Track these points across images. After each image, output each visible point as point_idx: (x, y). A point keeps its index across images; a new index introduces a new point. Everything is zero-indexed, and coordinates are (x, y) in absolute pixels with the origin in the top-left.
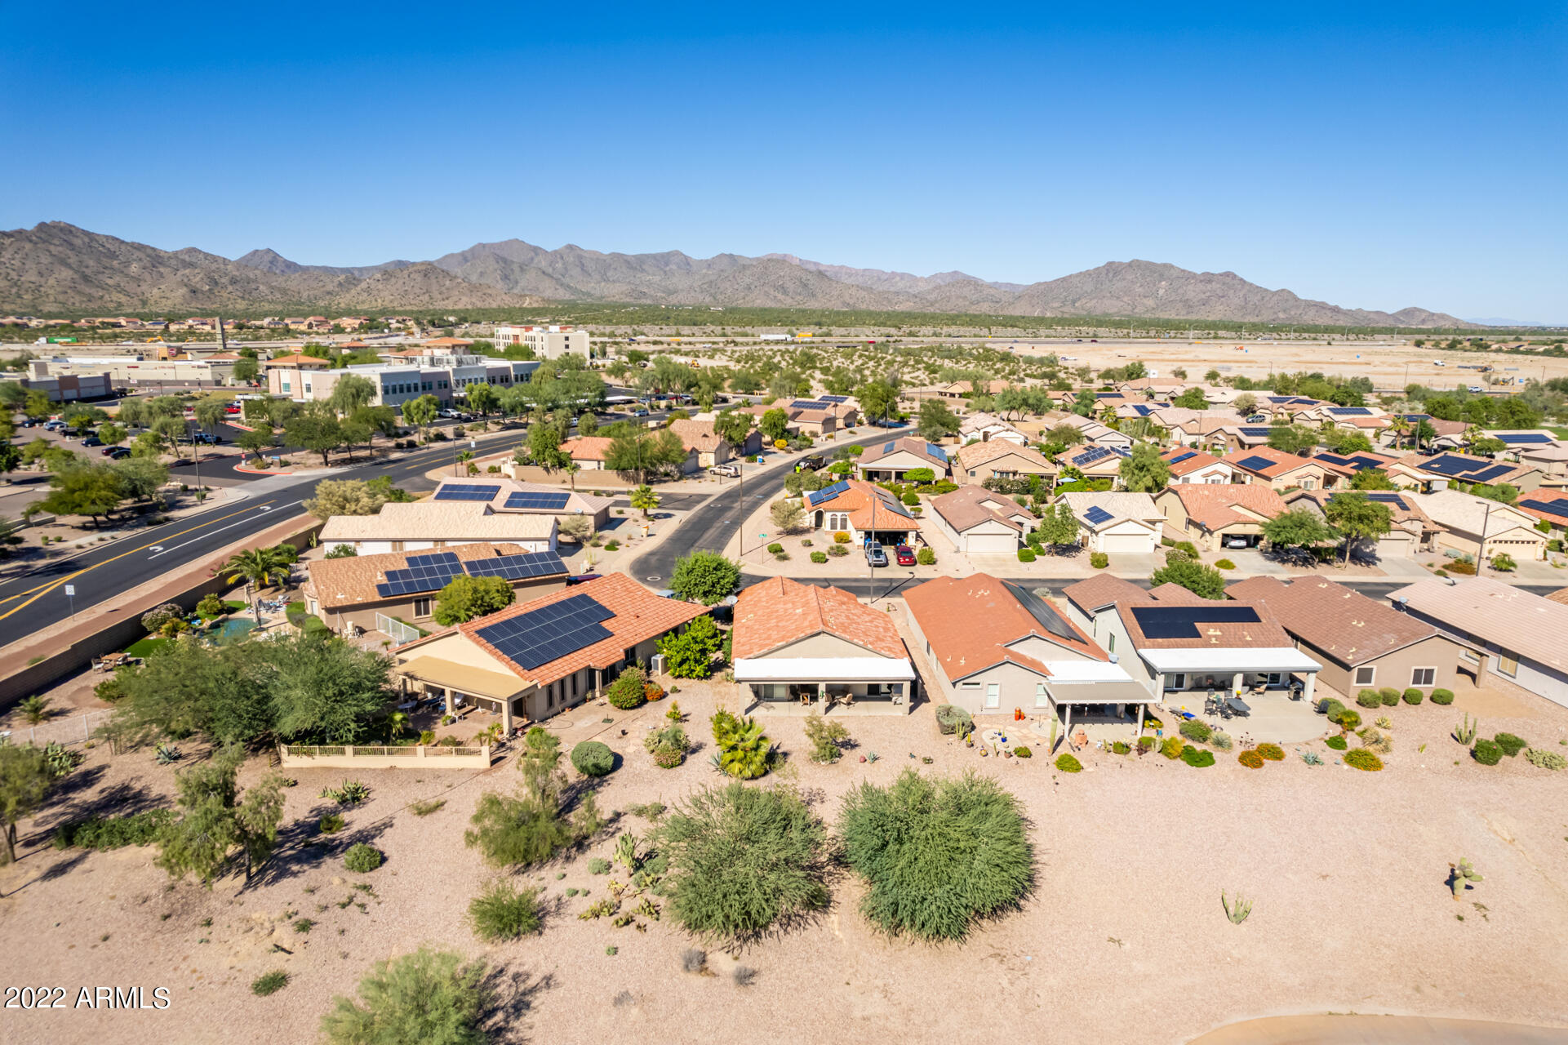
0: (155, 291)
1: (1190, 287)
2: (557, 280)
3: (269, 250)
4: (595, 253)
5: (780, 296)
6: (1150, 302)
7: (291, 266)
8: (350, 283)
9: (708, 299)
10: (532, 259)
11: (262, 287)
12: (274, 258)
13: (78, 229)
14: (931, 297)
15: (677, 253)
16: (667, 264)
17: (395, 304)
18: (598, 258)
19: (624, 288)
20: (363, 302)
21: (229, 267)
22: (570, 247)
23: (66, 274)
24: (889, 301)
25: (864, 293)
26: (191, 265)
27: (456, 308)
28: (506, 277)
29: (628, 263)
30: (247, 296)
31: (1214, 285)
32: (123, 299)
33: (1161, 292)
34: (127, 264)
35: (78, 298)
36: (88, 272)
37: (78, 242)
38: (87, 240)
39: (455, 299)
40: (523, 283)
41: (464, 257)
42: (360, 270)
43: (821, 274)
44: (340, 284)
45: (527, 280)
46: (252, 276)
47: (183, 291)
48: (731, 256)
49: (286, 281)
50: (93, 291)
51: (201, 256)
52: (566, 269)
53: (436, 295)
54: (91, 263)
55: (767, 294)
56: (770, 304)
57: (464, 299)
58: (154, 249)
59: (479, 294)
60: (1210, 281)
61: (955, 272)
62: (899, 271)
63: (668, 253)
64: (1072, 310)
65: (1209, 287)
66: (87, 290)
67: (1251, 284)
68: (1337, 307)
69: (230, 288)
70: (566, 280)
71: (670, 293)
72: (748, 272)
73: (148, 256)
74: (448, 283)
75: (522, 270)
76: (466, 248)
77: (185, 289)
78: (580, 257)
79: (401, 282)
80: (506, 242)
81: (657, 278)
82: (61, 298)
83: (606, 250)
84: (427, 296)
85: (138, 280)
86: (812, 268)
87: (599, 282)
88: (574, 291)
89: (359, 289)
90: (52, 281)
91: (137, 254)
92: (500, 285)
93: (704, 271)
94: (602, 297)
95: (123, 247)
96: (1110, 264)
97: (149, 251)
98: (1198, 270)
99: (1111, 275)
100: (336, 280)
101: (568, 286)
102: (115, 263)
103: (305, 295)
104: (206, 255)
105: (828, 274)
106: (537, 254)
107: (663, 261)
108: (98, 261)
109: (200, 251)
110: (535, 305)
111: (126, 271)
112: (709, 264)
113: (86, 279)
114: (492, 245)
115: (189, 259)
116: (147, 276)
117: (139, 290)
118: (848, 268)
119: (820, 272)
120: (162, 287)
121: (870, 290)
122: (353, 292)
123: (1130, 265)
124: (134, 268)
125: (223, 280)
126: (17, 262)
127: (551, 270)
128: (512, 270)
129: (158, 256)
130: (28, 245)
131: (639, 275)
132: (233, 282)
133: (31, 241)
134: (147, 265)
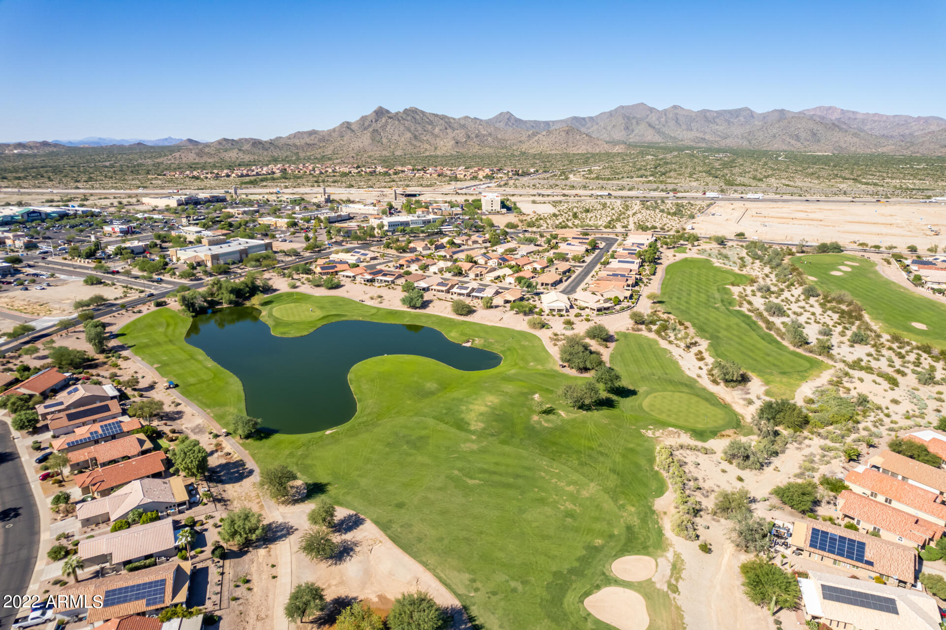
2: (657, 129)
3: (508, 113)
10: (648, 115)
11: (489, 139)
13: (420, 111)
15: (747, 109)
16: (734, 117)
19: (691, 135)
21: (480, 126)
23: (408, 135)
26: (463, 126)
27: (578, 152)
29: (707, 117)
32: (428, 147)
34: (435, 127)
36: (417, 133)
37: (418, 117)
38: (422, 116)
40: (636, 132)
41: (610, 114)
44: (529, 136)
47: (453, 142)
50: (418, 144)
51: (470, 120)
52: (667, 122)
53: (570, 144)
54: (420, 129)
57: (583, 147)
59: (592, 144)
63: (740, 109)
70: (666, 130)
71: (725, 138)
73: (446, 122)
75: (637, 123)
76: (613, 109)
79: (554, 136)
80: (636, 105)
81: (721, 128)
82: (404, 148)
83: (695, 109)
84: (565, 145)
85: (436, 136)
87: (683, 130)
88: (666, 137)
90: (403, 139)
91: (442, 122)
94: (681, 139)
95: (437, 118)
97: (446, 120)
101: (664, 134)
102: (430, 127)
103: (509, 142)
104: (474, 119)
106: (651, 112)
108: (423, 127)
110: (620, 151)
111: (433, 131)
112: (765, 116)
113: (415, 137)
114: (628, 107)
115: (464, 123)
116: (441, 134)
117: (436, 142)
120: (445, 140)
122: (531, 141)
124: (437, 131)
125: (473, 135)
126: (391, 130)
127: (657, 122)
128: (632, 124)
129: (450, 122)
130: (397, 122)
131: (711, 125)
132: (477, 136)
133: (398, 119)
134: (444, 128)
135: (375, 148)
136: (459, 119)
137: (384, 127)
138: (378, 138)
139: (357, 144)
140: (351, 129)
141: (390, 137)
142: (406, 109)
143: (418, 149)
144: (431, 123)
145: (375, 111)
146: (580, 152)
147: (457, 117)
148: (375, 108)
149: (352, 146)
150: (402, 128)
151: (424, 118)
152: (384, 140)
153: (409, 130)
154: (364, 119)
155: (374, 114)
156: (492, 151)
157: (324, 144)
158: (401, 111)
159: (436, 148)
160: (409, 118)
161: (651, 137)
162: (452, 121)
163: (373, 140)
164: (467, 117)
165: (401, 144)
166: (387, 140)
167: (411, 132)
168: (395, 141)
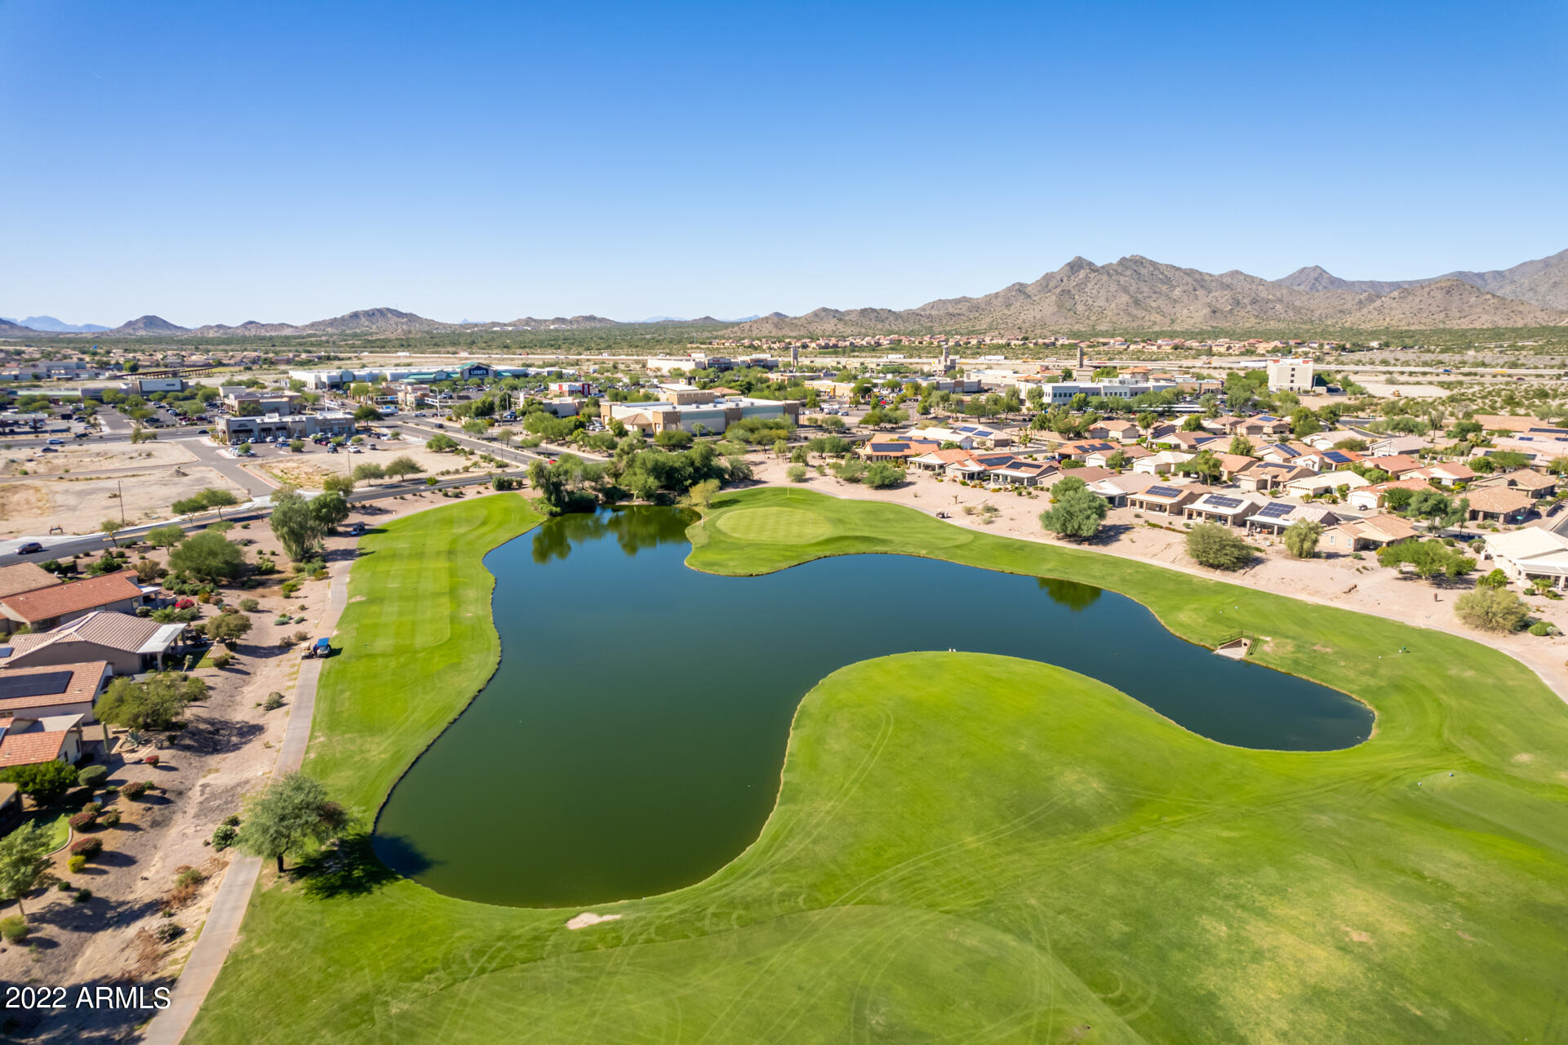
0: (1185, 311)
3: (1317, 268)
8: (1370, 300)
11: (1278, 306)
13: (1147, 260)
20: (1370, 321)
21: (1261, 288)
23: (1124, 298)
26: (1227, 286)
27: (1471, 327)
32: (1158, 318)
34: (1173, 287)
35: (1125, 319)
36: (1140, 296)
37: (1144, 271)
38: (1151, 269)
39: (1474, 317)
44: (1360, 302)
46: (1277, 295)
47: (1207, 311)
50: (1140, 313)
51: (1242, 278)
53: (1454, 313)
54: (1145, 289)
57: (1485, 317)
58: (1201, 274)
59: (1506, 311)
69: (1249, 308)
73: (1195, 280)
74: (1473, 300)
77: (1208, 309)
79: (1417, 300)
82: (1114, 319)
84: (1442, 315)
85: (1176, 301)
89: (1372, 307)
90: (1113, 305)
91: (1187, 279)
95: (1177, 273)
97: (1197, 276)
100: (1360, 296)
102: (1165, 287)
103: (1317, 313)
104: (1246, 277)
108: (1153, 288)
109: (1242, 273)
111: (1170, 294)
113: (1137, 303)
115: (1232, 282)
116: (1185, 298)
120: (1191, 308)
122: (1365, 310)
124: (1177, 292)
125: (1245, 301)
126: (1094, 292)
129: (1203, 280)
130: (1105, 278)
132: (1254, 302)
133: (1108, 274)
134: (1191, 289)
135: (1062, 320)
136: (1221, 276)
137: (1081, 286)
138: (1068, 305)
139: (1030, 314)
140: (1025, 293)
141: (1090, 302)
142: (1124, 259)
143: (1140, 322)
144: (1167, 281)
145: (1069, 264)
146: (1477, 325)
147: (1216, 272)
148: (1070, 259)
149: (1022, 316)
150: (1114, 287)
151: (1155, 272)
152: (1080, 308)
153: (1125, 290)
154: (1048, 277)
155: (1068, 268)
157: (977, 315)
158: (1115, 260)
159: (1173, 321)
160: (1128, 273)
162: (1207, 278)
163: (1060, 306)
164: (1236, 274)
165: (1110, 314)
166: (1085, 308)
167: (1129, 294)
168: (1100, 309)
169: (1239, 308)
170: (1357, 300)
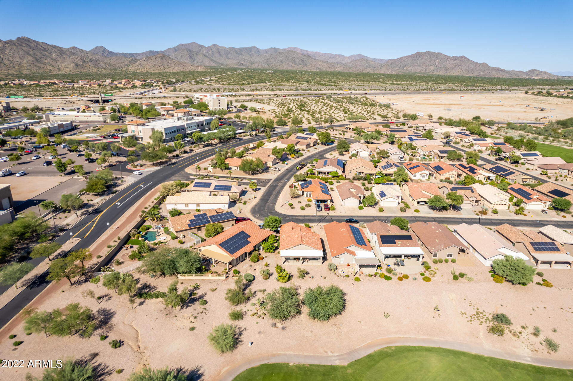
0: (63, 65)
1: (448, 62)
2: (210, 58)
3: (102, 47)
4: (224, 47)
5: (293, 65)
6: (432, 68)
7: (110, 53)
8: (134, 61)
9: (266, 66)
10: (200, 50)
11: (101, 63)
12: (104, 50)
13: (31, 40)
14: (350, 65)
15: (254, 47)
16: (251, 52)
17: (151, 70)
18: (225, 49)
19: (235, 62)
20: (139, 69)
21: (89, 55)
22: (214, 45)
23: (30, 58)
24: (334, 67)
25: (324, 64)
26: (74, 54)
27: (174, 71)
28: (191, 58)
29: (236, 51)
30: (96, 67)
31: (457, 61)
32: (52, 68)
33: (437, 64)
34: (51, 54)
35: (35, 68)
36: (37, 57)
37: (32, 45)
38: (35, 44)
39: (173, 67)
40: (197, 60)
41: (176, 49)
42: (136, 54)
43: (309, 56)
44: (131, 62)
45: (199, 58)
46: (97, 58)
47: (73, 65)
48: (275, 48)
49: (110, 60)
50: (40, 65)
51: (78, 50)
52: (213, 54)
54: (38, 54)
55: (288, 64)
56: (289, 68)
58: (60, 48)
59: (182, 66)
60: (455, 60)
61: (359, 55)
62: (338, 54)
63: (251, 47)
64: (403, 71)
65: (455, 62)
66: (38, 65)
67: (471, 61)
68: (504, 70)
69: (90, 63)
70: (213, 58)
71: (252, 63)
72: (281, 56)
73: (59, 50)
74: (170, 61)
76: (176, 46)
77: (74, 64)
78: (218, 49)
79: (153, 61)
80: (190, 43)
81: (247, 58)
82: (29, 68)
83: (227, 46)
85: (56, 60)
86: (305, 53)
87: (225, 59)
88: (216, 63)
89: (137, 63)
90: (25, 61)
91: (54, 49)
92: (188, 61)
93: (265, 54)
94: (227, 65)
95: (49, 47)
96: (418, 53)
97: (59, 49)
98: (451, 55)
99: (418, 57)
100: (129, 60)
101: (215, 61)
102: (47, 53)
103: (117, 66)
104: (80, 49)
105: (311, 56)
106: (202, 48)
107: (249, 50)
108: (41, 53)
109: (77, 48)
110: (203, 70)
111: (51, 56)
113: (37, 60)
114: (185, 45)
115: (73, 51)
116: (59, 59)
117: (57, 65)
118: (319, 53)
119: (308, 55)
120: (65, 63)
121: (327, 62)
122: (135, 66)
123: (425, 53)
124: (54, 56)
125: (87, 60)
126: (11, 54)
127: (207, 54)
128: (193, 55)
130: (15, 47)
131: (240, 56)
133: (15, 45)
134: (59, 54)
136: (68, 49)
142: (19, 38)
143: (42, 69)
144: (45, 50)
147: (66, 47)
150: (21, 53)
151: (38, 46)
152: (6, 62)
153: (28, 54)
156: (109, 71)
158: (15, 39)
160: (25, 45)
161: (207, 62)
162: (63, 49)
164: (74, 48)
165: (25, 65)
166: (9, 62)
167: (31, 56)
168: (18, 63)
169: (86, 64)
170: (129, 61)
